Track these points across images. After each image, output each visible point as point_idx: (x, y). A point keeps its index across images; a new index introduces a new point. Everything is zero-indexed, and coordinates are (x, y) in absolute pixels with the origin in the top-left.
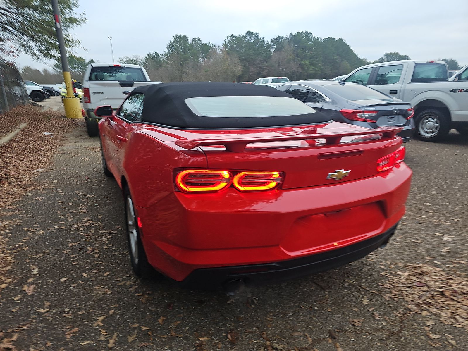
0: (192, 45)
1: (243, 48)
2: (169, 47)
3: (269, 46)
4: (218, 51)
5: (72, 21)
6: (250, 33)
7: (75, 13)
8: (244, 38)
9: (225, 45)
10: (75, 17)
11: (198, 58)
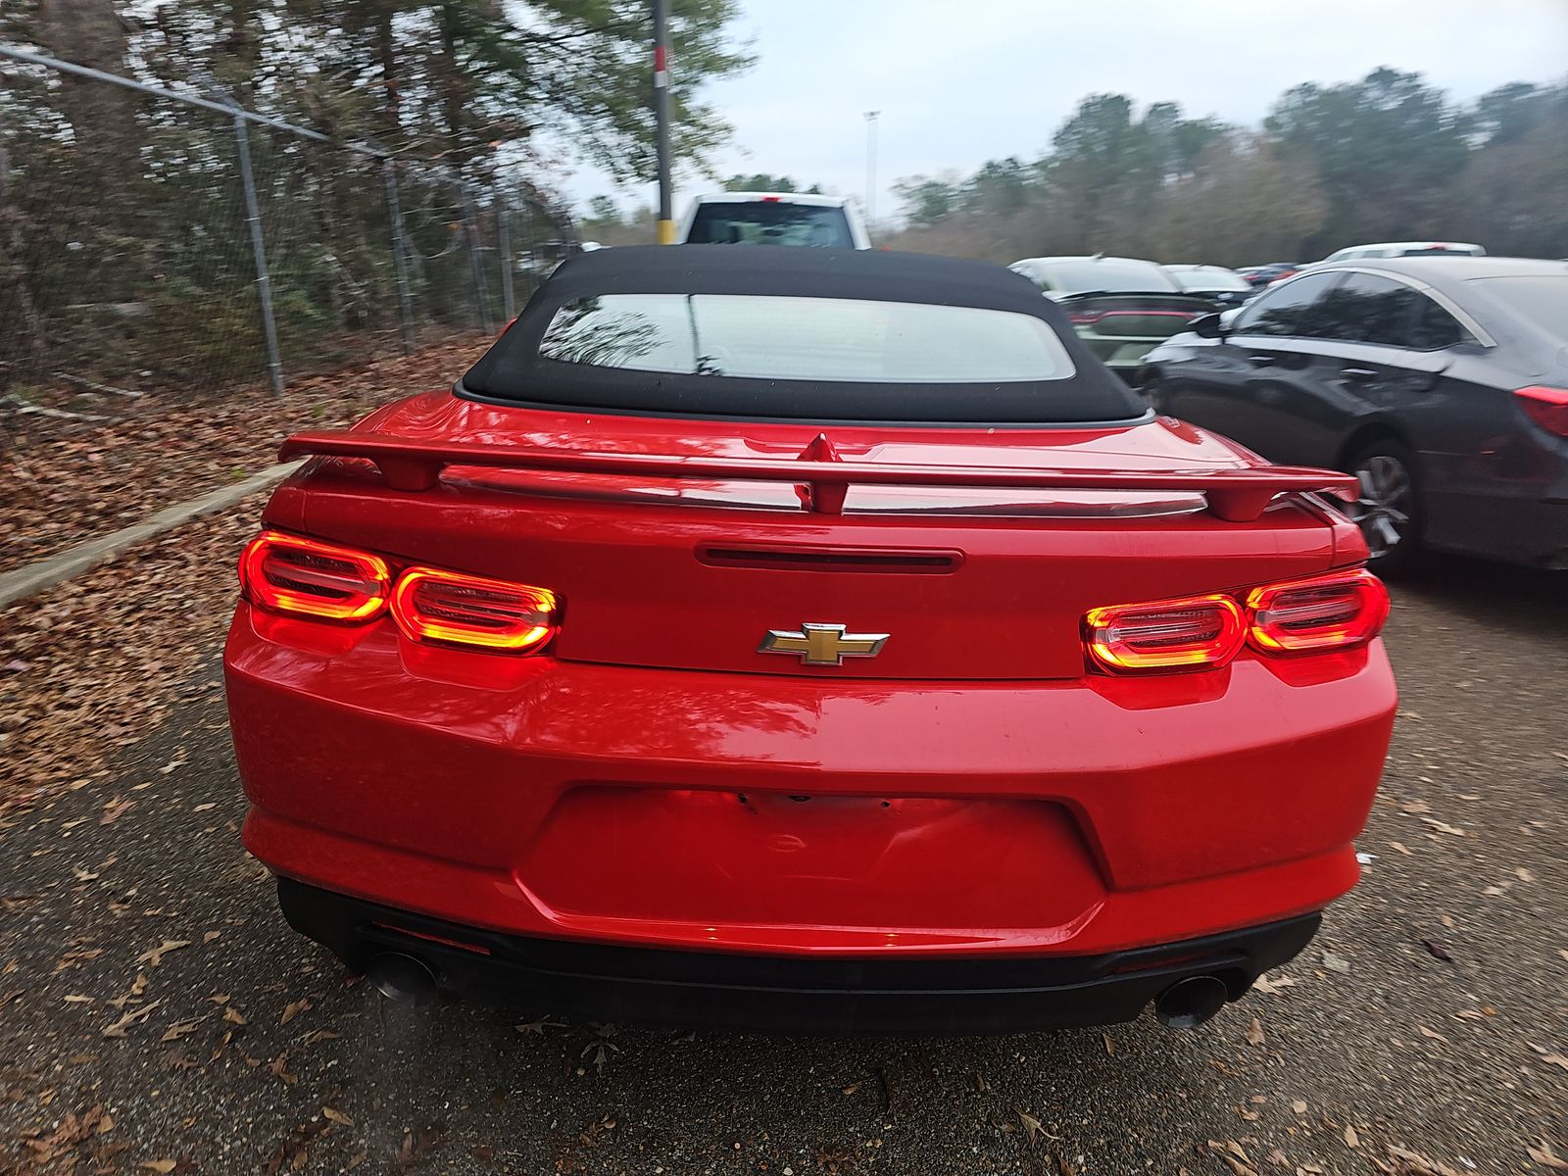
0: (1142, 128)
1: (1345, 132)
2: (1059, 139)
3: (1465, 123)
4: (1242, 148)
5: (716, 64)
6: (1383, 77)
7: (730, 38)
8: (1355, 93)
9: (1271, 124)
10: (727, 50)
11: (1158, 174)
